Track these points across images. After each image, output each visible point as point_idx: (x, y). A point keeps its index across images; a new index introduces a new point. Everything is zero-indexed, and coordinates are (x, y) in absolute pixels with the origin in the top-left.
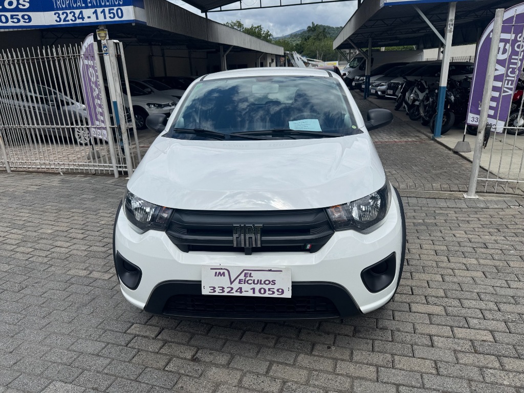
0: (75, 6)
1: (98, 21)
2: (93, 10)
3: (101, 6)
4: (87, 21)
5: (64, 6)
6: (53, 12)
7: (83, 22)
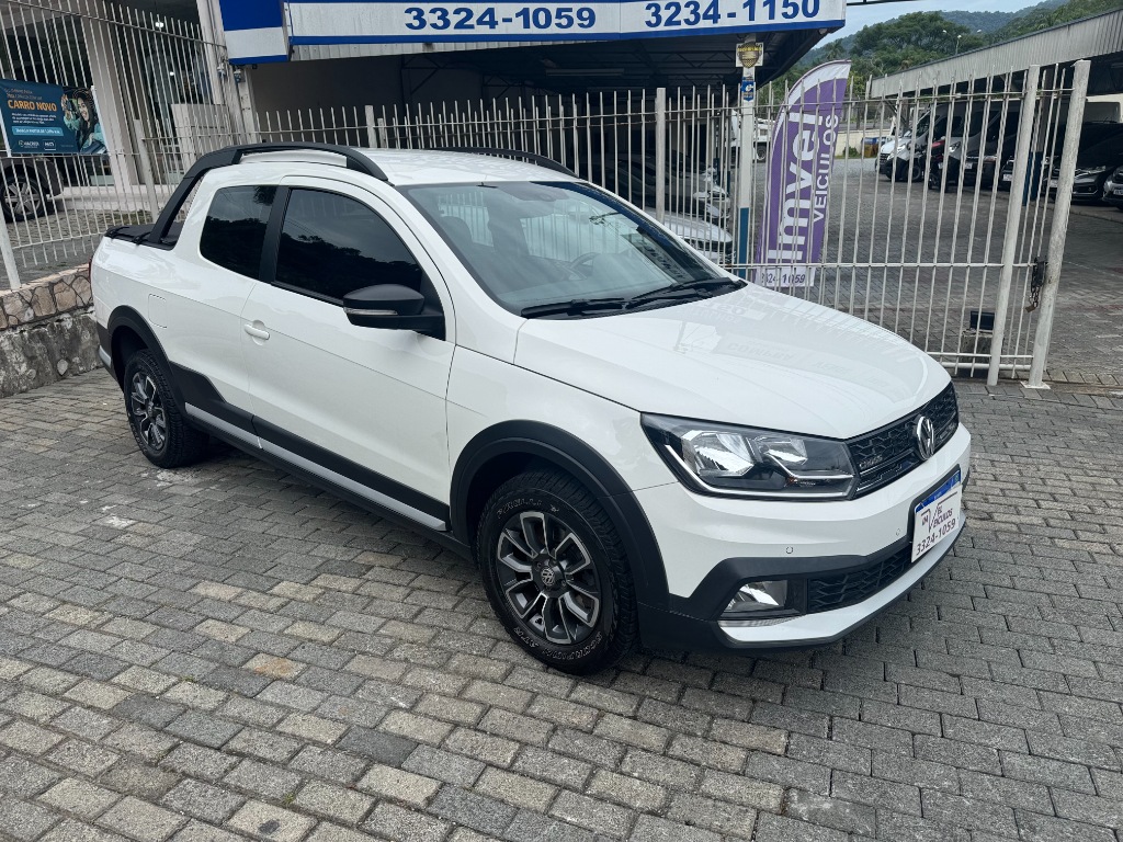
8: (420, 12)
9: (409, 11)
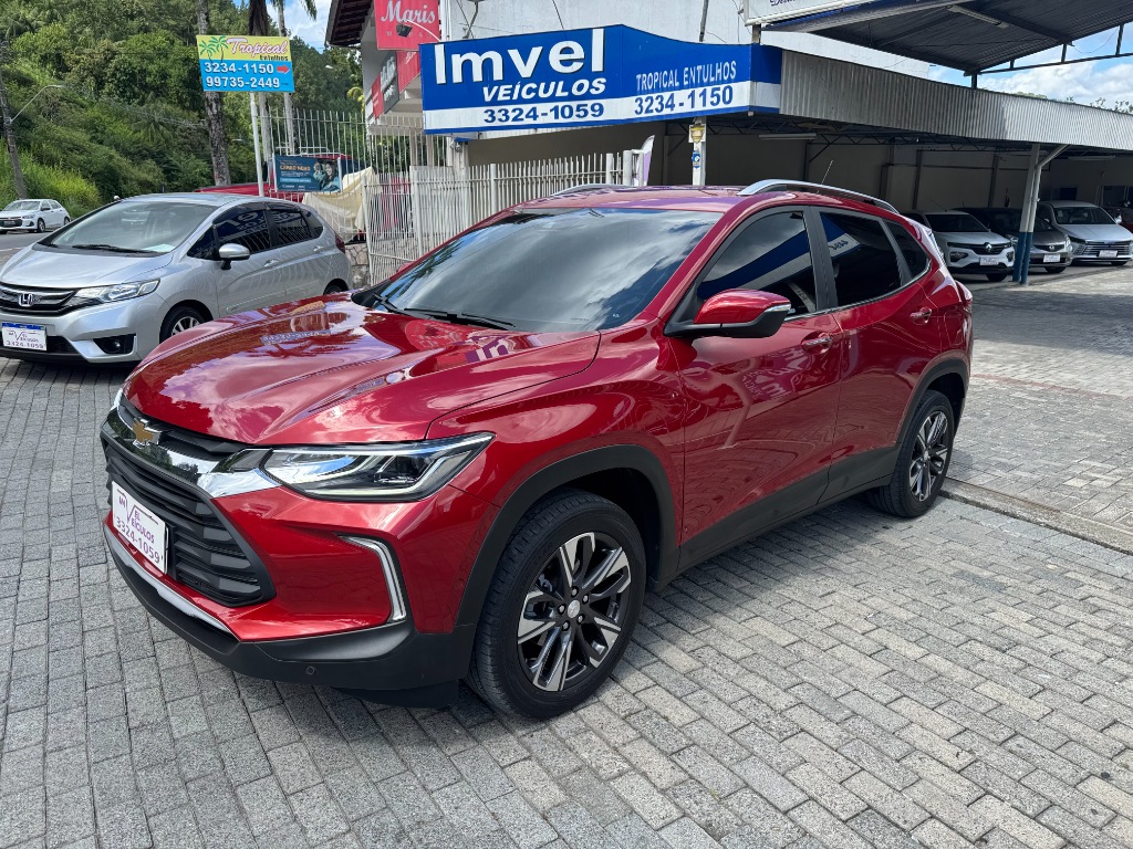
0: (665, 86)
1: (693, 110)
2: (690, 91)
3: (702, 85)
4: (678, 110)
5: (650, 88)
6: (635, 98)
7: (673, 112)
8: (493, 112)
9: (486, 112)
